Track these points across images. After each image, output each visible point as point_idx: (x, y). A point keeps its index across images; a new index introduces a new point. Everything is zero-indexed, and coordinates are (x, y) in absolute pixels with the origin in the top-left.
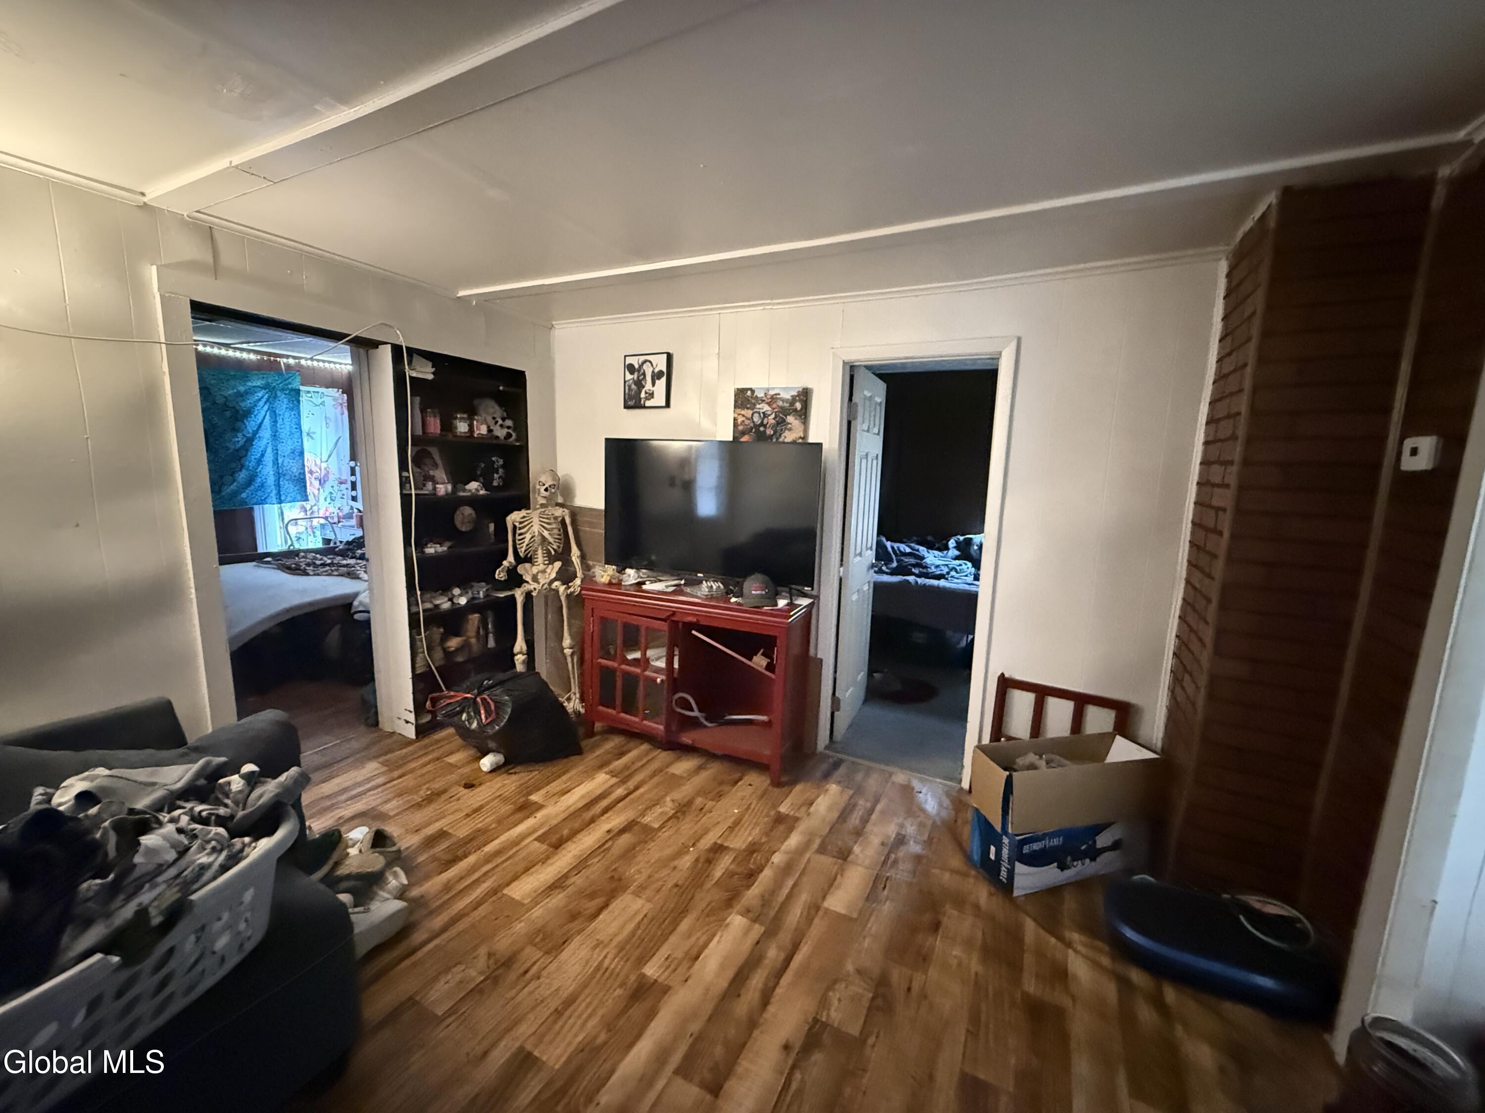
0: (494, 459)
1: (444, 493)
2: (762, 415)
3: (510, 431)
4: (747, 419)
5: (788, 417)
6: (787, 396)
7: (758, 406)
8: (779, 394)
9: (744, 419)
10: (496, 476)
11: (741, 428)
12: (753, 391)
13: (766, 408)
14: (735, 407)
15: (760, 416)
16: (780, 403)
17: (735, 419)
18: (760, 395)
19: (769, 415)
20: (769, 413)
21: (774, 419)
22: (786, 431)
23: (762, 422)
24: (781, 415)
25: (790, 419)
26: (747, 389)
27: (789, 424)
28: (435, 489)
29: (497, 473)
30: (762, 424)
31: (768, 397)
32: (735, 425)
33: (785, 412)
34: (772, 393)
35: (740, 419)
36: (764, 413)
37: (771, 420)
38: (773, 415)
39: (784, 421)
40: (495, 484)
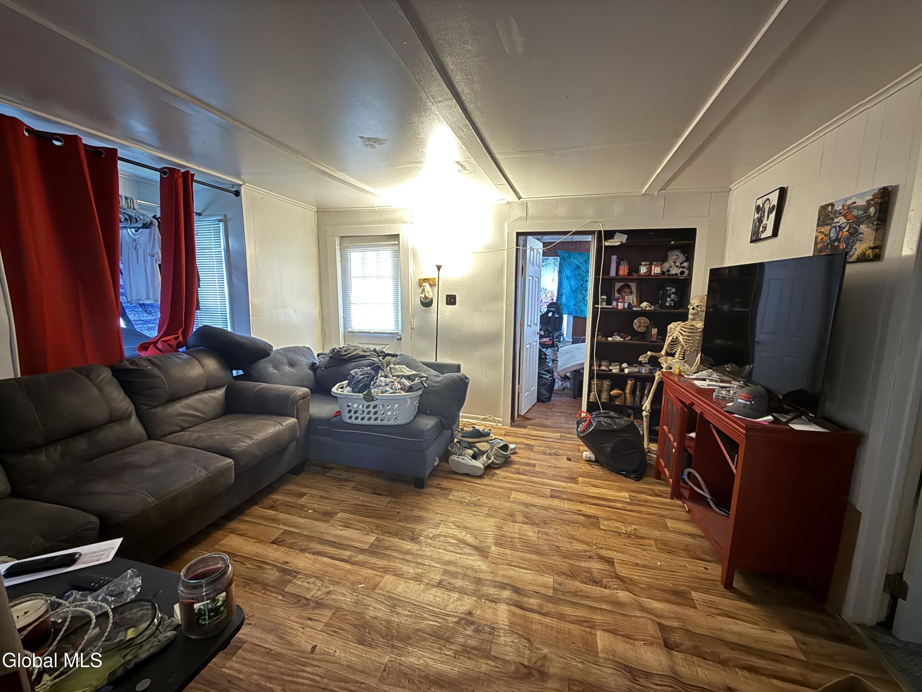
0: (668, 288)
1: (622, 308)
2: (838, 229)
3: (684, 270)
4: (826, 236)
5: (861, 226)
6: (861, 202)
7: (836, 220)
8: (855, 203)
9: (823, 236)
10: (668, 299)
11: (819, 246)
12: (832, 205)
13: (842, 220)
14: (818, 225)
15: (836, 230)
16: (855, 213)
17: (816, 238)
18: (838, 207)
19: (844, 228)
20: (844, 225)
21: (847, 231)
22: (858, 242)
23: (837, 237)
24: (854, 226)
25: (863, 228)
26: (827, 205)
27: (861, 233)
28: (617, 305)
29: (670, 298)
30: (837, 239)
31: (846, 208)
32: (816, 244)
33: (858, 221)
34: (849, 202)
35: (821, 236)
36: (839, 226)
37: (845, 232)
38: (847, 228)
39: (856, 230)
40: (668, 304)
